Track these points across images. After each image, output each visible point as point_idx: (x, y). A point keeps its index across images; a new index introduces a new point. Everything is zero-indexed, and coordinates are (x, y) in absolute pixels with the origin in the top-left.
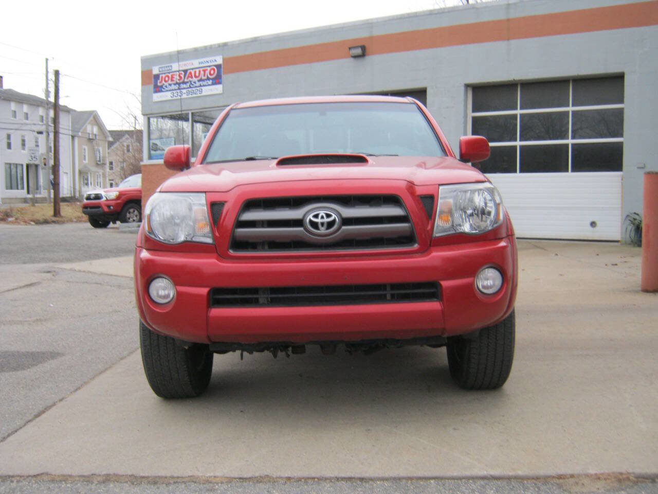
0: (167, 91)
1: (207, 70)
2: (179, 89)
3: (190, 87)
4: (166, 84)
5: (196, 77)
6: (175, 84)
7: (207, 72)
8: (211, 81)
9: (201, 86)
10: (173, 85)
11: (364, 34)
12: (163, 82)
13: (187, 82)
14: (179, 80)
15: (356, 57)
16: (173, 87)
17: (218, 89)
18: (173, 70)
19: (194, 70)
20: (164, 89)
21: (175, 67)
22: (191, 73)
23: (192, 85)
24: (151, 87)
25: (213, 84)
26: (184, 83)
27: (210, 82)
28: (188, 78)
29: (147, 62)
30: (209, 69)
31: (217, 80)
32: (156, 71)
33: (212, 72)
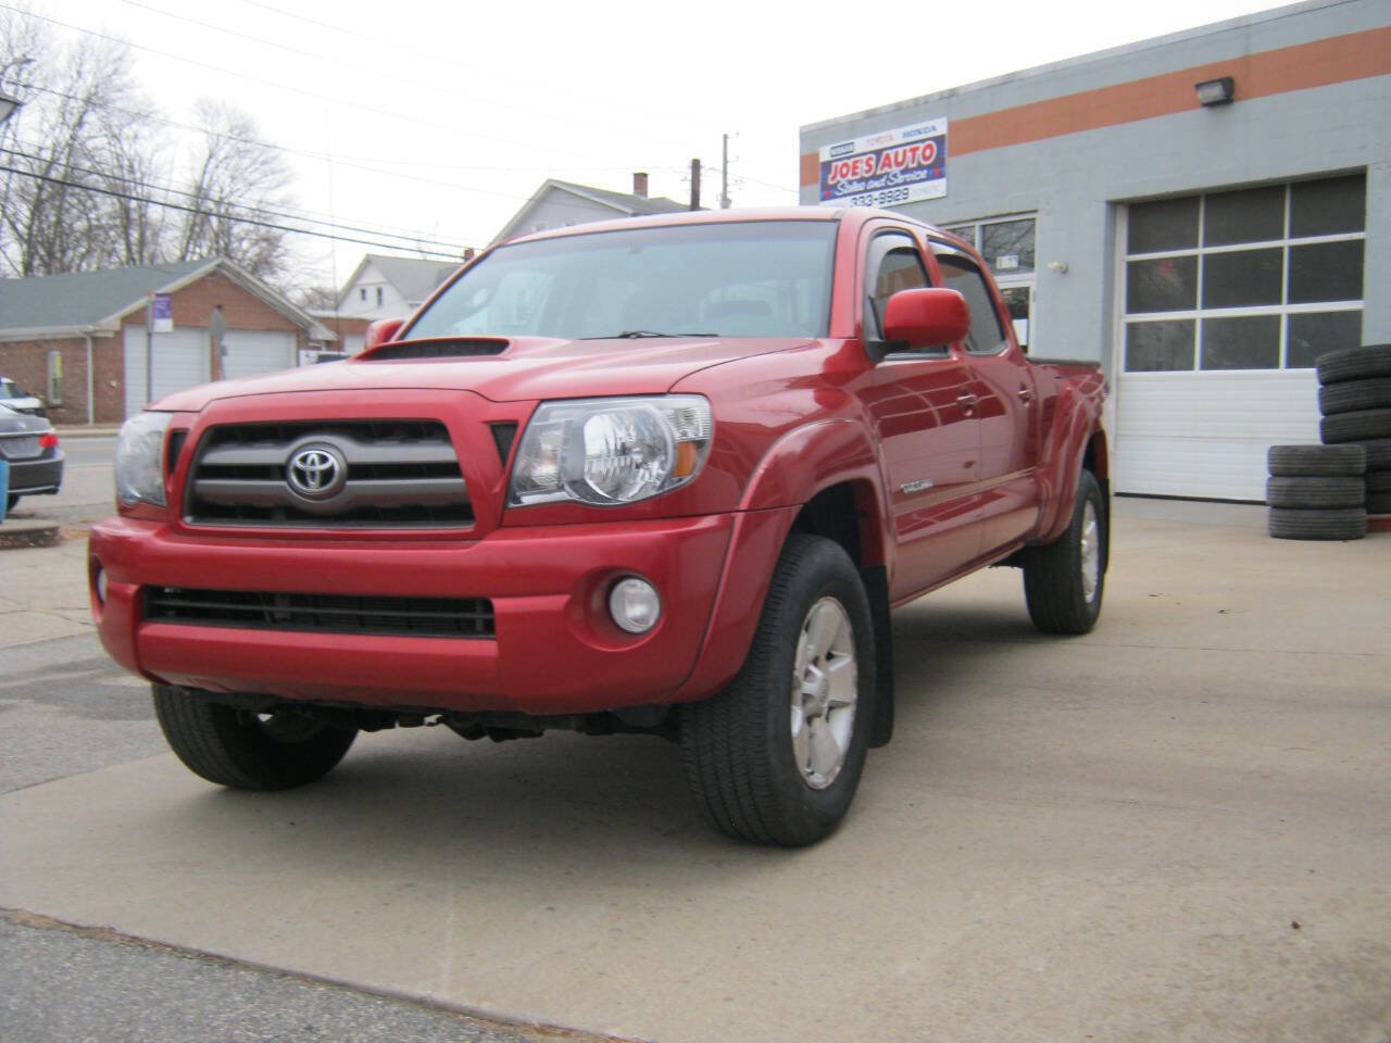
0: (845, 195)
1: (917, 148)
2: (866, 191)
3: (887, 187)
4: (843, 181)
5: (898, 164)
6: (859, 181)
7: (919, 152)
8: (925, 172)
9: (905, 183)
10: (855, 183)
11: (1231, 52)
12: (838, 178)
13: (881, 176)
14: (867, 172)
15: (1212, 105)
16: (856, 187)
17: (938, 187)
18: (857, 151)
19: (894, 150)
20: (840, 191)
21: (862, 144)
22: (888, 157)
23: (891, 181)
24: (816, 188)
25: (928, 178)
26: (876, 177)
27: (923, 174)
28: (882, 169)
29: (811, 136)
30: (922, 146)
31: (936, 170)
32: (825, 156)
33: (928, 153)
